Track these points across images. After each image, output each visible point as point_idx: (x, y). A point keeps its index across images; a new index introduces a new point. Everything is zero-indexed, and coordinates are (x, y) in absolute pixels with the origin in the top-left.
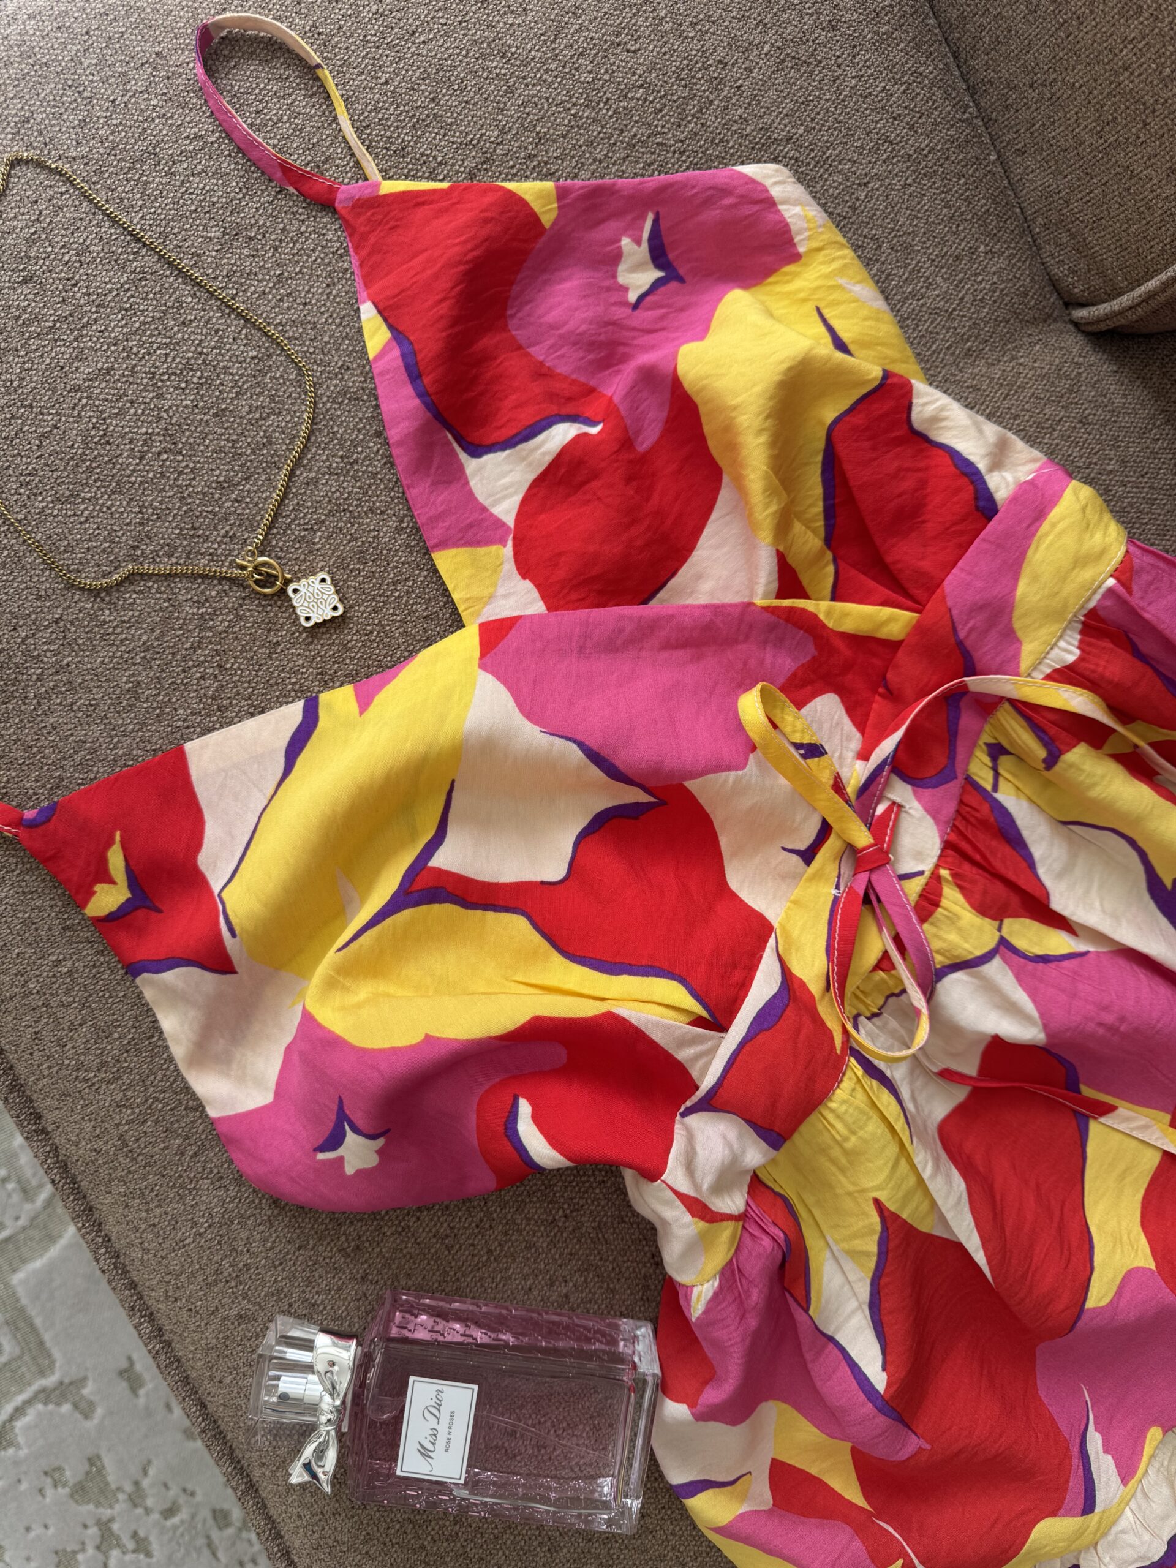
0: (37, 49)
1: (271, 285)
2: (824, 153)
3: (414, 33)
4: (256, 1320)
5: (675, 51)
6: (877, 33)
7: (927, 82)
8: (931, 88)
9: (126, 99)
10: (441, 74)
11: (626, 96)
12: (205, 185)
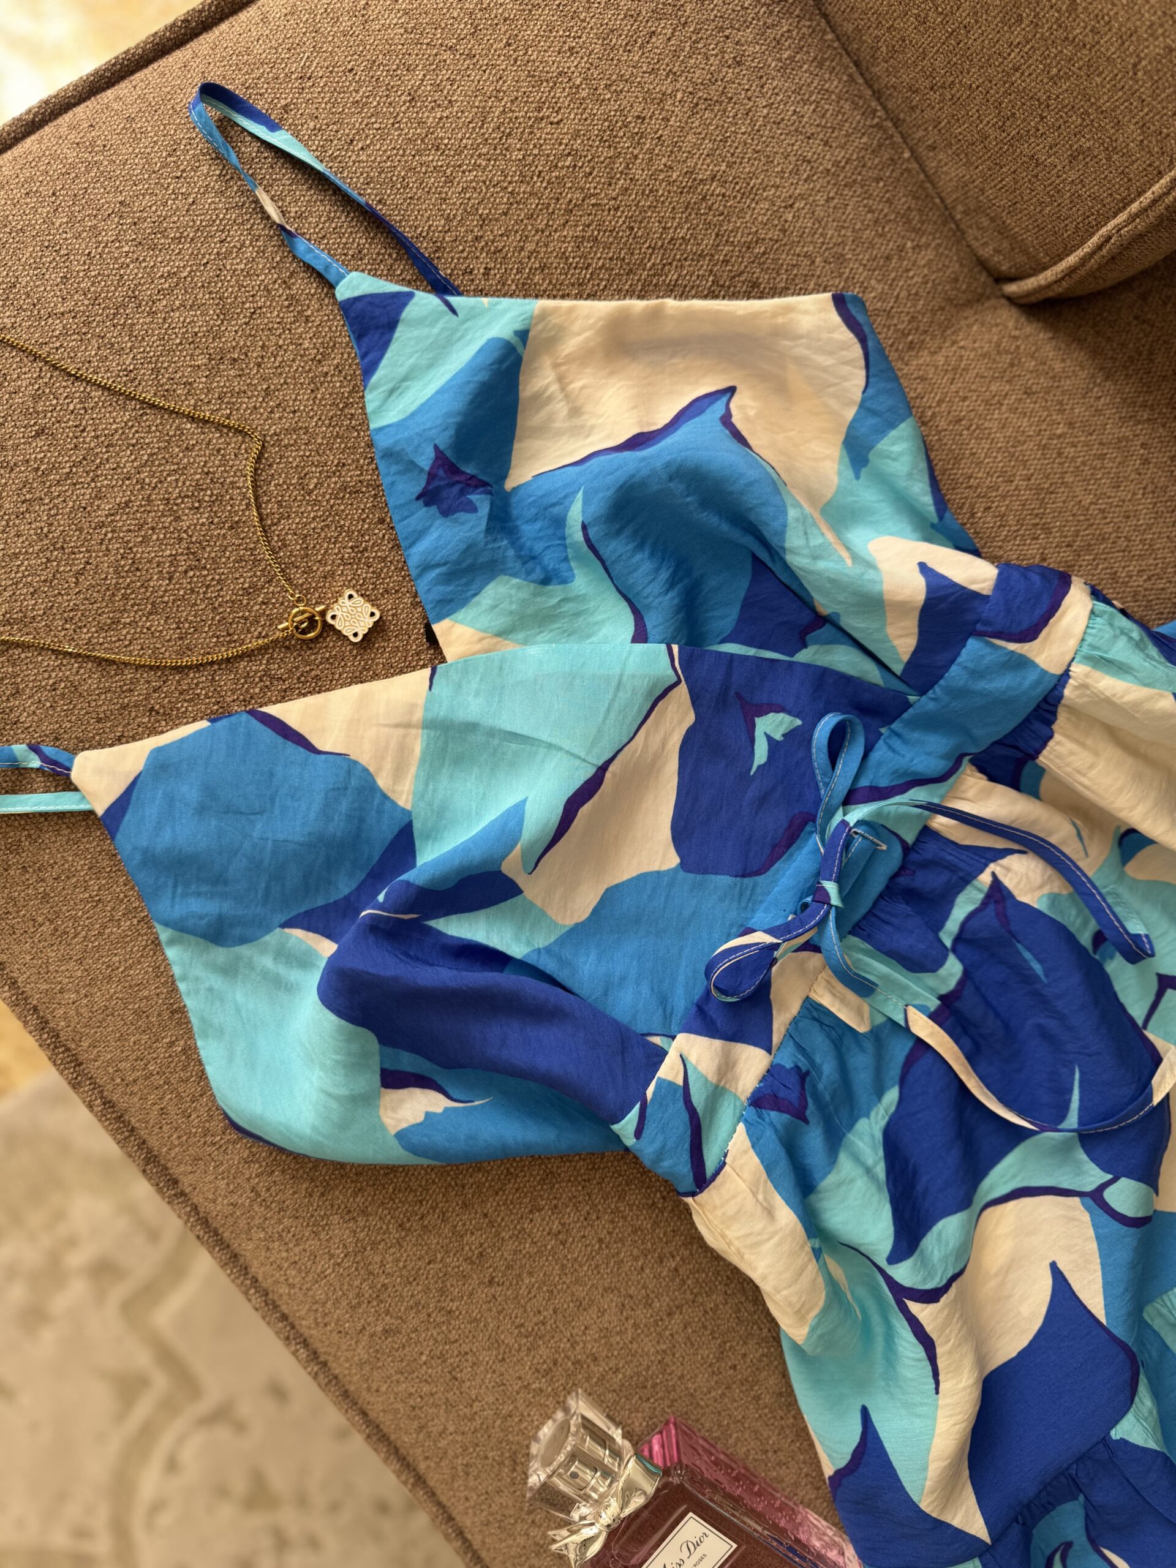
0: (11, 217)
1: (261, 399)
2: (748, 184)
3: (352, 141)
4: (400, 1333)
5: (594, 115)
6: (780, 60)
7: (833, 97)
8: (838, 102)
9: (99, 250)
10: (383, 176)
11: (556, 166)
12: (185, 318)
